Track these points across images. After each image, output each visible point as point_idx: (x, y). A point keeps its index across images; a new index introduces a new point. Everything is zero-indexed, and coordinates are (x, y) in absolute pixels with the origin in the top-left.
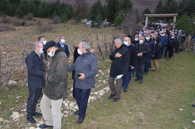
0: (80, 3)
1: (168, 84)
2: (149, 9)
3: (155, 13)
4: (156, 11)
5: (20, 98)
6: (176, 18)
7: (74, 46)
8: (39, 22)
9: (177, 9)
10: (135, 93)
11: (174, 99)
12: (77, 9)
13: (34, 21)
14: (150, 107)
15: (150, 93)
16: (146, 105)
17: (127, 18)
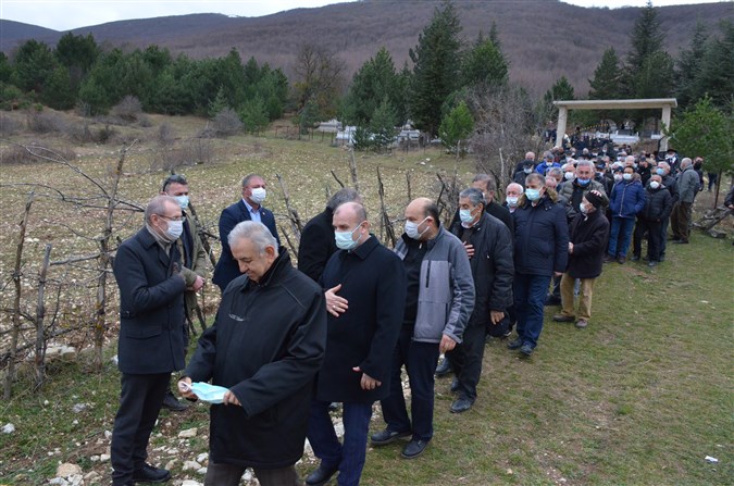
1: (653, 361)
2: (569, 82)
3: (592, 96)
4: (593, 90)
5: (88, 408)
6: (672, 113)
7: (296, 216)
8: (163, 130)
9: (674, 82)
10: (526, 394)
11: (679, 419)
12: (303, 81)
13: (144, 126)
14: (587, 450)
15: (583, 394)
16: (572, 440)
17: (488, 116)
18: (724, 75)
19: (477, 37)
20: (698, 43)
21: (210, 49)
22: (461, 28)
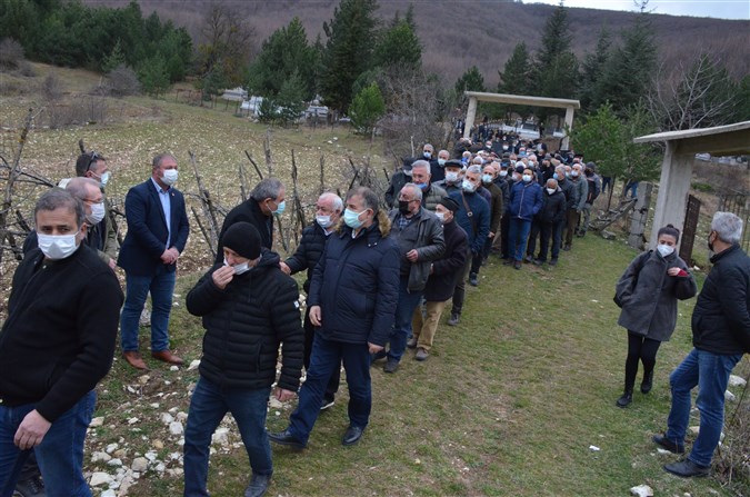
0: (223, 24)
2: (480, 72)
3: (499, 92)
4: (502, 82)
6: (575, 116)
8: (49, 82)
9: (578, 83)
12: (209, 44)
13: (27, 75)
14: (488, 441)
16: (474, 431)
18: (622, 82)
19: (393, 16)
20: (602, 48)
22: (378, 7)
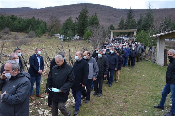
0: (54, 20)
1: (133, 90)
2: (113, 25)
3: (119, 29)
4: (119, 27)
6: (136, 33)
7: (48, 57)
8: (15, 36)
9: (136, 26)
10: (104, 99)
11: (139, 103)
12: (51, 24)
13: (11, 35)
14: (119, 111)
15: (117, 98)
16: (115, 109)
17: (95, 33)
18: (146, 25)
19: (92, 15)
20: (141, 17)
21: (27, 16)
22: (88, 13)
